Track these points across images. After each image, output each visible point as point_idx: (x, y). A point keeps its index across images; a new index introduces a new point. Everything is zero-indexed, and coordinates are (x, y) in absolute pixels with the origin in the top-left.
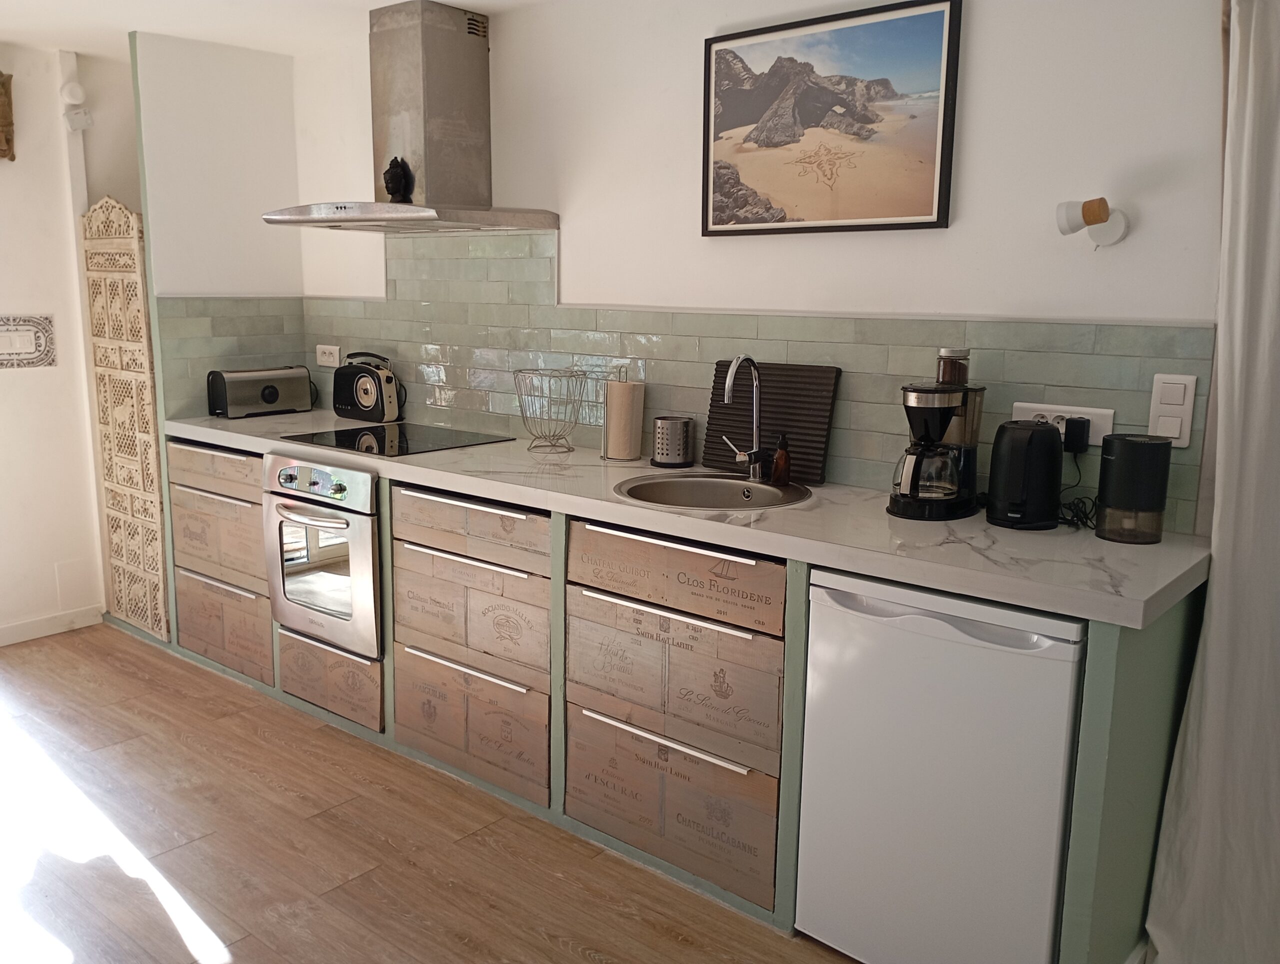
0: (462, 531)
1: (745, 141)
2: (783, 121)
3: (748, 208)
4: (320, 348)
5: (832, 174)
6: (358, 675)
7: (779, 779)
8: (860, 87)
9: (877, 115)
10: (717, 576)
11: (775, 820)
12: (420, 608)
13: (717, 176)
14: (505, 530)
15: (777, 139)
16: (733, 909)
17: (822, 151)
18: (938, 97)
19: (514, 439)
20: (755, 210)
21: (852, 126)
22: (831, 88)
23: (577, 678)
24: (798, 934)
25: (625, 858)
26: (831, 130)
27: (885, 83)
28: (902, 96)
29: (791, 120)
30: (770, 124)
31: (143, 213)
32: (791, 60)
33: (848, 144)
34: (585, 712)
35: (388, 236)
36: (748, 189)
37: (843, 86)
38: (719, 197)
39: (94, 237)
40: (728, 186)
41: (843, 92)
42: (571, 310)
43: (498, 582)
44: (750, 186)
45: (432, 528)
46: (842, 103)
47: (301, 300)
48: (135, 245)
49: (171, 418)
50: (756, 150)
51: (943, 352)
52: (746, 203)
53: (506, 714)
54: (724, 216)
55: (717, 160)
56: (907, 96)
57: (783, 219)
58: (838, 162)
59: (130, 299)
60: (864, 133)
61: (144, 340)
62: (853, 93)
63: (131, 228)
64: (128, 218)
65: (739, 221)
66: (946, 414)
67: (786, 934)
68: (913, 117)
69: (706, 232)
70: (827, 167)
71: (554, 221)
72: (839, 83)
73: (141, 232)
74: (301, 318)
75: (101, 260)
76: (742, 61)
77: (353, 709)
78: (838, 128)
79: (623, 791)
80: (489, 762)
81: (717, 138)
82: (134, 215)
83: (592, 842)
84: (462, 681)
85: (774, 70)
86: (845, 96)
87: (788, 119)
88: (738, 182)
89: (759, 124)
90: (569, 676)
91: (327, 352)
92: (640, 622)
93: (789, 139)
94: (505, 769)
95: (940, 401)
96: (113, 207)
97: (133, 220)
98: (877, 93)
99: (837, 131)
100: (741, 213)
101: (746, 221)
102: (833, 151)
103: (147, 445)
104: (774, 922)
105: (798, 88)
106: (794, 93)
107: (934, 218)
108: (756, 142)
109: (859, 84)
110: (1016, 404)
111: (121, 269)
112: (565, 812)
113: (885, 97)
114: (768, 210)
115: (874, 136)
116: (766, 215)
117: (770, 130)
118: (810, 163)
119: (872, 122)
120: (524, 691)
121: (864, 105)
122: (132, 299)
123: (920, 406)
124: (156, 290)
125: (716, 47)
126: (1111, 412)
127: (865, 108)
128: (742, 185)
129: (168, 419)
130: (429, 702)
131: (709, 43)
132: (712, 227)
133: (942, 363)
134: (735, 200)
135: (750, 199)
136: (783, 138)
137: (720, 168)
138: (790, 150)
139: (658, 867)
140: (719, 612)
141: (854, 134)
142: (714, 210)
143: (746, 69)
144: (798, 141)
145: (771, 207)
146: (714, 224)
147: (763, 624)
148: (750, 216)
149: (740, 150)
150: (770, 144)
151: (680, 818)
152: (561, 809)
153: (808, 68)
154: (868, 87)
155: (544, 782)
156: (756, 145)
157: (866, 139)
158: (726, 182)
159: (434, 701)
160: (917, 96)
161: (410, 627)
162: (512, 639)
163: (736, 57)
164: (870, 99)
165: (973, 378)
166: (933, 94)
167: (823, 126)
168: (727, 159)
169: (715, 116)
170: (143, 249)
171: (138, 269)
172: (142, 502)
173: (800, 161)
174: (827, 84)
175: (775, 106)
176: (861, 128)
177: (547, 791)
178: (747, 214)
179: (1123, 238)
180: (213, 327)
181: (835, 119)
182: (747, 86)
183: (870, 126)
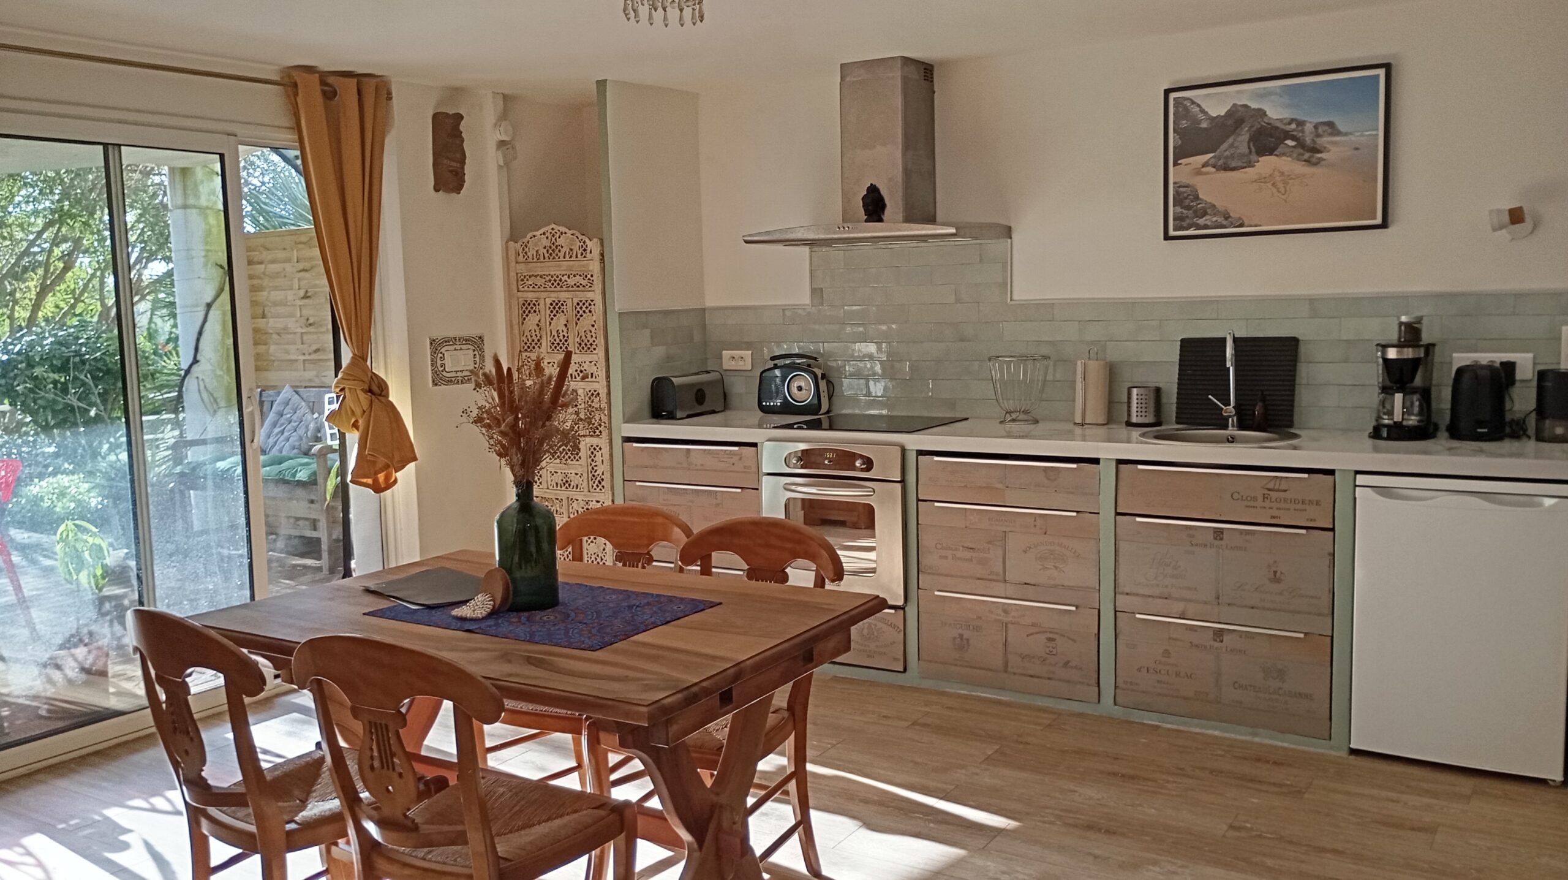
0: (1000, 486)
1: (1203, 166)
2: (1239, 151)
3: (1208, 217)
4: (726, 354)
5: (1286, 191)
6: (876, 625)
7: (1332, 637)
8: (1309, 128)
9: (1325, 148)
10: (1269, 490)
11: (1329, 669)
12: (950, 557)
13: (1177, 194)
14: (1048, 479)
15: (1233, 165)
16: (1292, 746)
17: (1277, 173)
18: (1377, 135)
19: (967, 419)
20: (1214, 219)
21: (1303, 155)
22: (1283, 127)
23: (1127, 590)
24: (1354, 752)
25: (1181, 728)
26: (1284, 158)
27: (1331, 124)
28: (1346, 134)
29: (1247, 151)
30: (1227, 153)
31: (605, 236)
32: (1246, 106)
33: (1300, 168)
34: (1138, 616)
35: (814, 249)
36: (1206, 203)
37: (1293, 126)
38: (1179, 209)
39: (530, 260)
40: (1188, 201)
41: (1294, 130)
42: (1024, 306)
43: (1039, 522)
44: (1209, 201)
45: (966, 486)
46: (1293, 138)
47: (704, 310)
48: (595, 267)
49: (628, 420)
50: (1215, 173)
51: (1404, 319)
52: (1205, 214)
53: (1051, 632)
54: (1185, 224)
55: (1177, 181)
56: (1351, 134)
57: (1241, 226)
58: (1290, 181)
59: (581, 316)
60: (1314, 160)
61: (600, 352)
62: (1303, 131)
63: (588, 251)
64: (584, 242)
65: (1199, 227)
66: (1415, 363)
67: (1344, 754)
68: (1357, 149)
69: (1167, 237)
70: (1281, 185)
71: (1008, 232)
72: (1290, 124)
73: (602, 255)
74: (704, 327)
75: (540, 282)
76: (1199, 106)
77: (869, 656)
78: (1290, 156)
79: (1178, 674)
80: (1031, 676)
81: (1175, 164)
82: (595, 240)
83: (1145, 722)
84: (1000, 612)
85: (1229, 114)
86: (1295, 133)
87: (1243, 149)
88: (1197, 197)
89: (1217, 153)
90: (1120, 589)
91: (736, 357)
92: (1193, 536)
93: (1245, 165)
94: (1049, 679)
95: (1414, 352)
96: (562, 233)
97: (593, 245)
98: (1324, 132)
99: (1289, 159)
100: (1201, 221)
101: (1206, 227)
102: (1287, 173)
103: (594, 449)
104: (1332, 748)
105: (1252, 127)
106: (1248, 130)
107: (1378, 220)
108: (1214, 167)
109: (1308, 125)
110: (1455, 355)
111: (570, 289)
112: (1115, 704)
113: (1332, 134)
114: (1226, 219)
115: (1323, 162)
116: (1225, 223)
117: (1226, 158)
118: (1265, 182)
119: (1319, 152)
120: (1073, 608)
121: (1313, 140)
122: (584, 315)
123: (1400, 357)
124: (618, 305)
125: (1173, 96)
126: (1531, 355)
127: (1314, 141)
128: (1201, 200)
129: (626, 422)
130: (961, 636)
131: (1167, 92)
132: (1172, 233)
133: (1403, 328)
134: (1195, 212)
135: (1209, 211)
136: (1239, 164)
137: (1179, 187)
138: (1246, 173)
139: (1215, 729)
140: (1273, 517)
141: (1305, 161)
142: (1174, 220)
143: (1203, 111)
144: (1253, 166)
145: (1230, 217)
146: (1175, 230)
147: (1315, 520)
148: (1209, 223)
149: (1198, 173)
150: (1226, 168)
151: (1237, 685)
152: (1112, 702)
153: (1262, 113)
154: (1316, 127)
155: (1094, 681)
156: (1214, 170)
157: (1316, 164)
158: (1186, 198)
159: (967, 634)
160: (1359, 134)
161: (938, 574)
162: (1056, 568)
163: (1193, 103)
164: (1318, 136)
165: (1426, 338)
166: (1374, 133)
167: (1276, 155)
168: (1185, 180)
169: (1174, 147)
170: (603, 270)
171: (598, 286)
172: (582, 504)
173: (1255, 181)
174: (1278, 124)
175: (1231, 140)
176: (1310, 157)
177: (1097, 689)
178: (1207, 222)
179: (1532, 232)
180: (652, 338)
181: (1287, 150)
182: (1204, 125)
183: (1319, 155)
